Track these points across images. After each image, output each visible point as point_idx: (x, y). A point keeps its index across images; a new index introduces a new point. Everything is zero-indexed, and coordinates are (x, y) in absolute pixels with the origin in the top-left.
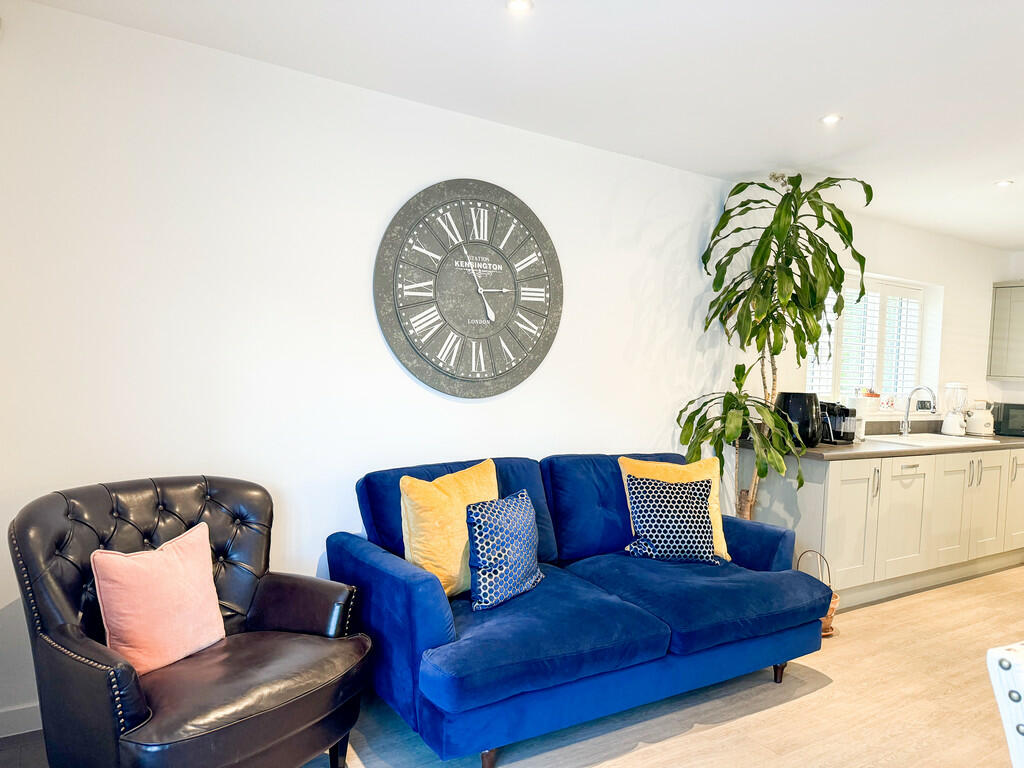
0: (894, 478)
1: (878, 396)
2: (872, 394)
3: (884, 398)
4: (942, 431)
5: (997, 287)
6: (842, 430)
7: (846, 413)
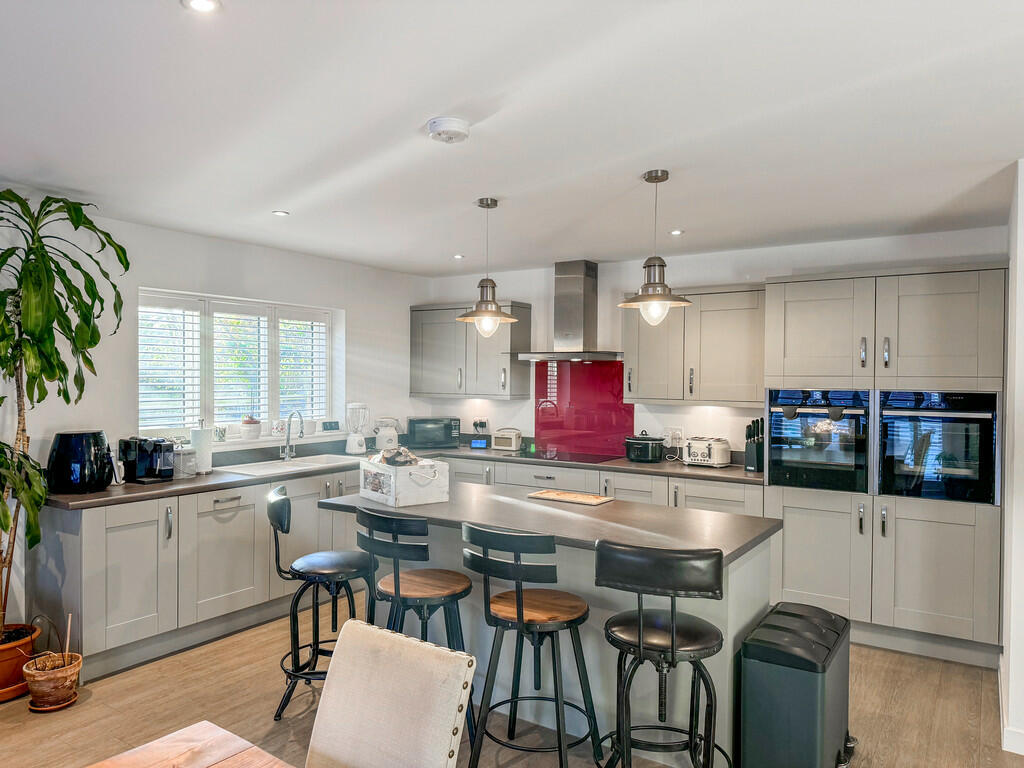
0: (200, 515)
1: (257, 423)
2: (251, 421)
3: (275, 423)
4: (347, 451)
5: (415, 311)
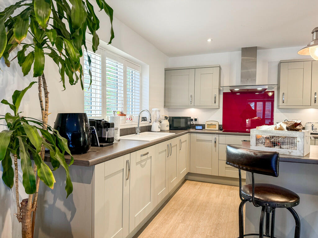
1: (125, 115)
2: (122, 114)
3: (128, 117)
5: (166, 70)
6: (106, 137)
7: (108, 125)
